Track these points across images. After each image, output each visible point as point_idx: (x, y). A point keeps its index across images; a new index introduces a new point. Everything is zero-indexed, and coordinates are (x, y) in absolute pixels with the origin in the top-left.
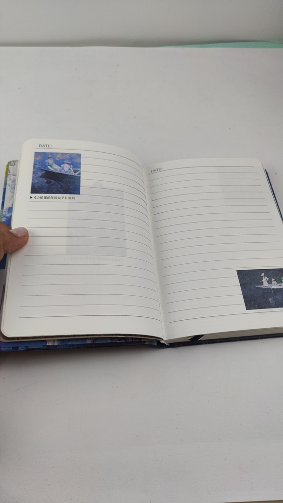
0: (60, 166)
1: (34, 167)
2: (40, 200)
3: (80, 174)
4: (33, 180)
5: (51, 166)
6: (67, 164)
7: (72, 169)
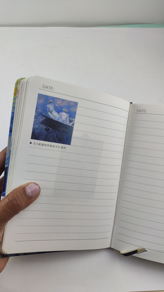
0: (59, 113)
1: (36, 111)
2: (38, 146)
3: (73, 124)
4: (34, 125)
5: (51, 113)
6: (65, 112)
7: (68, 119)
